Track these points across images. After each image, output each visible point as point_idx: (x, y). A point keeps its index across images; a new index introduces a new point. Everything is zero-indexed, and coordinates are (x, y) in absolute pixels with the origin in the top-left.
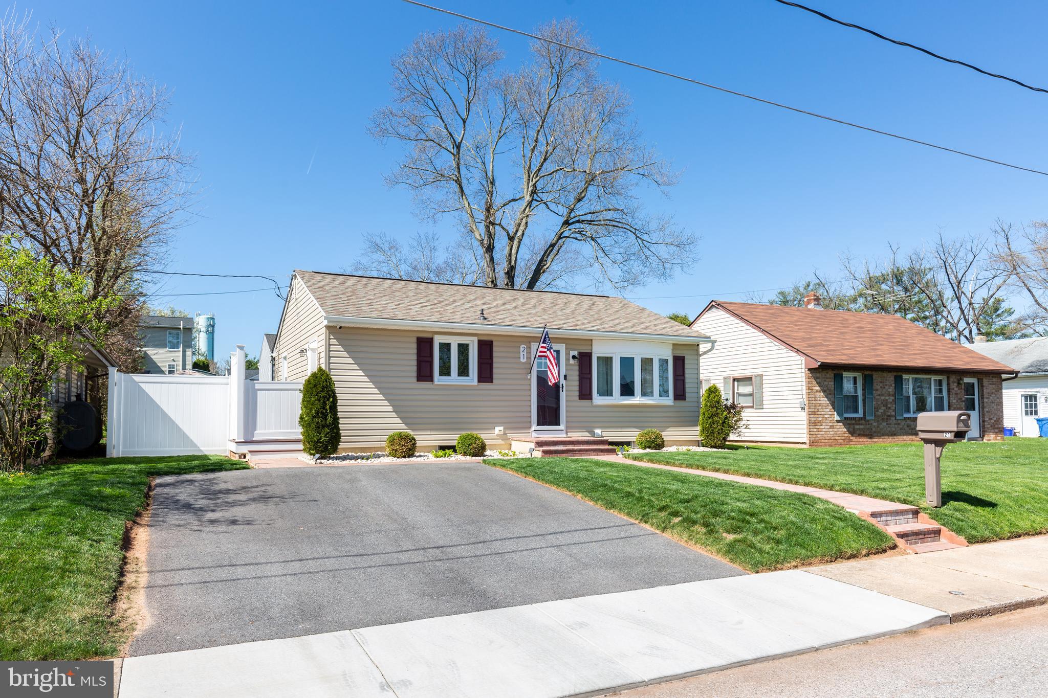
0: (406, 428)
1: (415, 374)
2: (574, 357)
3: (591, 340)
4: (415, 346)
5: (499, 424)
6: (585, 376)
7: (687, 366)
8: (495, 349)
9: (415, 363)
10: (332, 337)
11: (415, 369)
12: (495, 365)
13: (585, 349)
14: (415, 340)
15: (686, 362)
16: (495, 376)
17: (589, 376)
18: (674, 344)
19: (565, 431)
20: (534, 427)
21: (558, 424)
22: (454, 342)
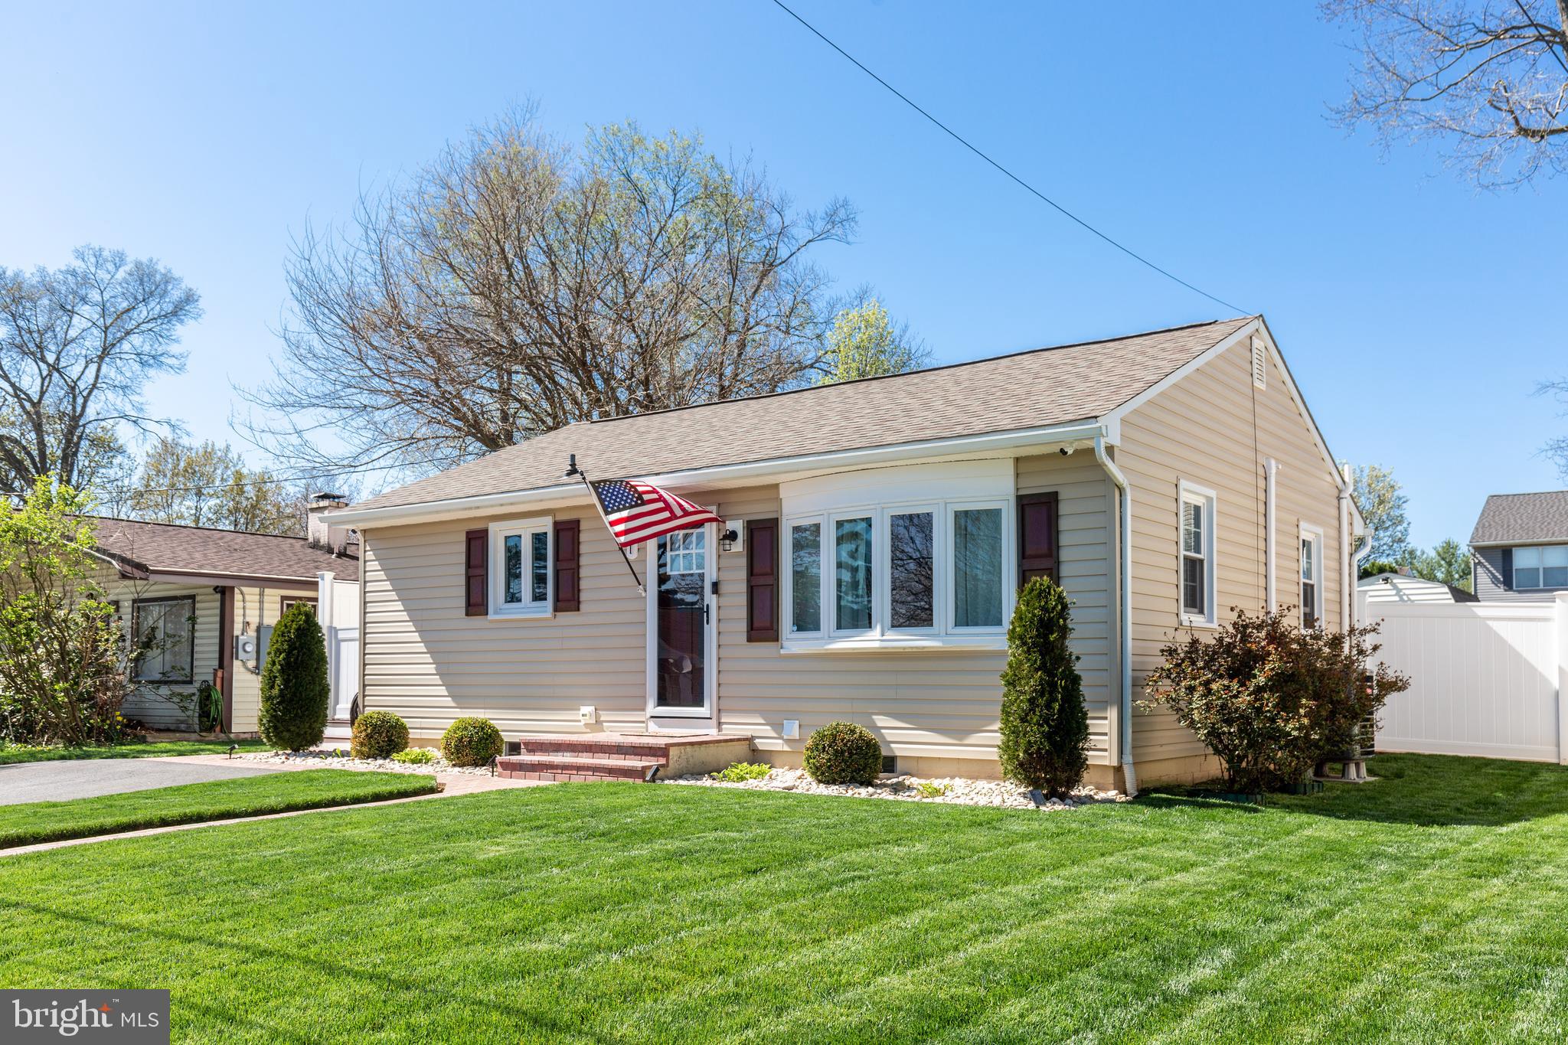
0: (453, 705)
1: (462, 602)
2: (732, 536)
3: (776, 486)
4: (463, 548)
5: (584, 700)
6: (761, 581)
7: (1064, 524)
8: (583, 537)
9: (462, 581)
10: (368, 548)
11: (462, 592)
12: (583, 572)
13: (760, 511)
14: (463, 538)
15: (1064, 508)
16: (584, 596)
17: (769, 580)
18: (1017, 460)
19: (714, 721)
20: (652, 708)
21: (698, 701)
22: (526, 530)
